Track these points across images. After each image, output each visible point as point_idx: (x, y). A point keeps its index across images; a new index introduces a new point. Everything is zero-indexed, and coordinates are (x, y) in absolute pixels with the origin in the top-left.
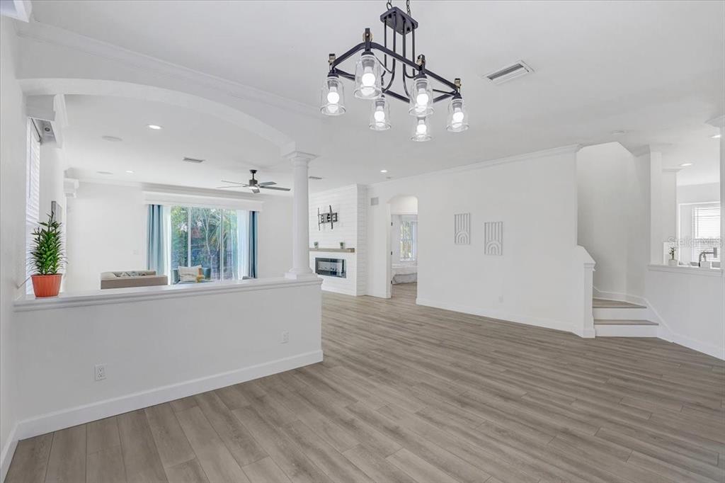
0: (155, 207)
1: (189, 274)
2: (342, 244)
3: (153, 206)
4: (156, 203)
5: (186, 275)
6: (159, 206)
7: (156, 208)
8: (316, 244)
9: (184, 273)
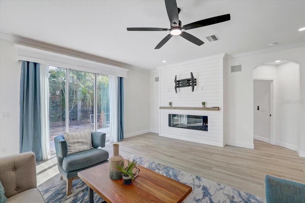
0: (30, 64)
1: (78, 142)
2: (204, 104)
3: (28, 62)
4: (32, 60)
5: (74, 143)
6: (35, 64)
7: (31, 67)
8: (170, 104)
9: (72, 141)
